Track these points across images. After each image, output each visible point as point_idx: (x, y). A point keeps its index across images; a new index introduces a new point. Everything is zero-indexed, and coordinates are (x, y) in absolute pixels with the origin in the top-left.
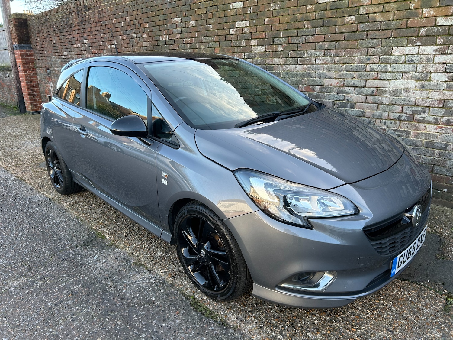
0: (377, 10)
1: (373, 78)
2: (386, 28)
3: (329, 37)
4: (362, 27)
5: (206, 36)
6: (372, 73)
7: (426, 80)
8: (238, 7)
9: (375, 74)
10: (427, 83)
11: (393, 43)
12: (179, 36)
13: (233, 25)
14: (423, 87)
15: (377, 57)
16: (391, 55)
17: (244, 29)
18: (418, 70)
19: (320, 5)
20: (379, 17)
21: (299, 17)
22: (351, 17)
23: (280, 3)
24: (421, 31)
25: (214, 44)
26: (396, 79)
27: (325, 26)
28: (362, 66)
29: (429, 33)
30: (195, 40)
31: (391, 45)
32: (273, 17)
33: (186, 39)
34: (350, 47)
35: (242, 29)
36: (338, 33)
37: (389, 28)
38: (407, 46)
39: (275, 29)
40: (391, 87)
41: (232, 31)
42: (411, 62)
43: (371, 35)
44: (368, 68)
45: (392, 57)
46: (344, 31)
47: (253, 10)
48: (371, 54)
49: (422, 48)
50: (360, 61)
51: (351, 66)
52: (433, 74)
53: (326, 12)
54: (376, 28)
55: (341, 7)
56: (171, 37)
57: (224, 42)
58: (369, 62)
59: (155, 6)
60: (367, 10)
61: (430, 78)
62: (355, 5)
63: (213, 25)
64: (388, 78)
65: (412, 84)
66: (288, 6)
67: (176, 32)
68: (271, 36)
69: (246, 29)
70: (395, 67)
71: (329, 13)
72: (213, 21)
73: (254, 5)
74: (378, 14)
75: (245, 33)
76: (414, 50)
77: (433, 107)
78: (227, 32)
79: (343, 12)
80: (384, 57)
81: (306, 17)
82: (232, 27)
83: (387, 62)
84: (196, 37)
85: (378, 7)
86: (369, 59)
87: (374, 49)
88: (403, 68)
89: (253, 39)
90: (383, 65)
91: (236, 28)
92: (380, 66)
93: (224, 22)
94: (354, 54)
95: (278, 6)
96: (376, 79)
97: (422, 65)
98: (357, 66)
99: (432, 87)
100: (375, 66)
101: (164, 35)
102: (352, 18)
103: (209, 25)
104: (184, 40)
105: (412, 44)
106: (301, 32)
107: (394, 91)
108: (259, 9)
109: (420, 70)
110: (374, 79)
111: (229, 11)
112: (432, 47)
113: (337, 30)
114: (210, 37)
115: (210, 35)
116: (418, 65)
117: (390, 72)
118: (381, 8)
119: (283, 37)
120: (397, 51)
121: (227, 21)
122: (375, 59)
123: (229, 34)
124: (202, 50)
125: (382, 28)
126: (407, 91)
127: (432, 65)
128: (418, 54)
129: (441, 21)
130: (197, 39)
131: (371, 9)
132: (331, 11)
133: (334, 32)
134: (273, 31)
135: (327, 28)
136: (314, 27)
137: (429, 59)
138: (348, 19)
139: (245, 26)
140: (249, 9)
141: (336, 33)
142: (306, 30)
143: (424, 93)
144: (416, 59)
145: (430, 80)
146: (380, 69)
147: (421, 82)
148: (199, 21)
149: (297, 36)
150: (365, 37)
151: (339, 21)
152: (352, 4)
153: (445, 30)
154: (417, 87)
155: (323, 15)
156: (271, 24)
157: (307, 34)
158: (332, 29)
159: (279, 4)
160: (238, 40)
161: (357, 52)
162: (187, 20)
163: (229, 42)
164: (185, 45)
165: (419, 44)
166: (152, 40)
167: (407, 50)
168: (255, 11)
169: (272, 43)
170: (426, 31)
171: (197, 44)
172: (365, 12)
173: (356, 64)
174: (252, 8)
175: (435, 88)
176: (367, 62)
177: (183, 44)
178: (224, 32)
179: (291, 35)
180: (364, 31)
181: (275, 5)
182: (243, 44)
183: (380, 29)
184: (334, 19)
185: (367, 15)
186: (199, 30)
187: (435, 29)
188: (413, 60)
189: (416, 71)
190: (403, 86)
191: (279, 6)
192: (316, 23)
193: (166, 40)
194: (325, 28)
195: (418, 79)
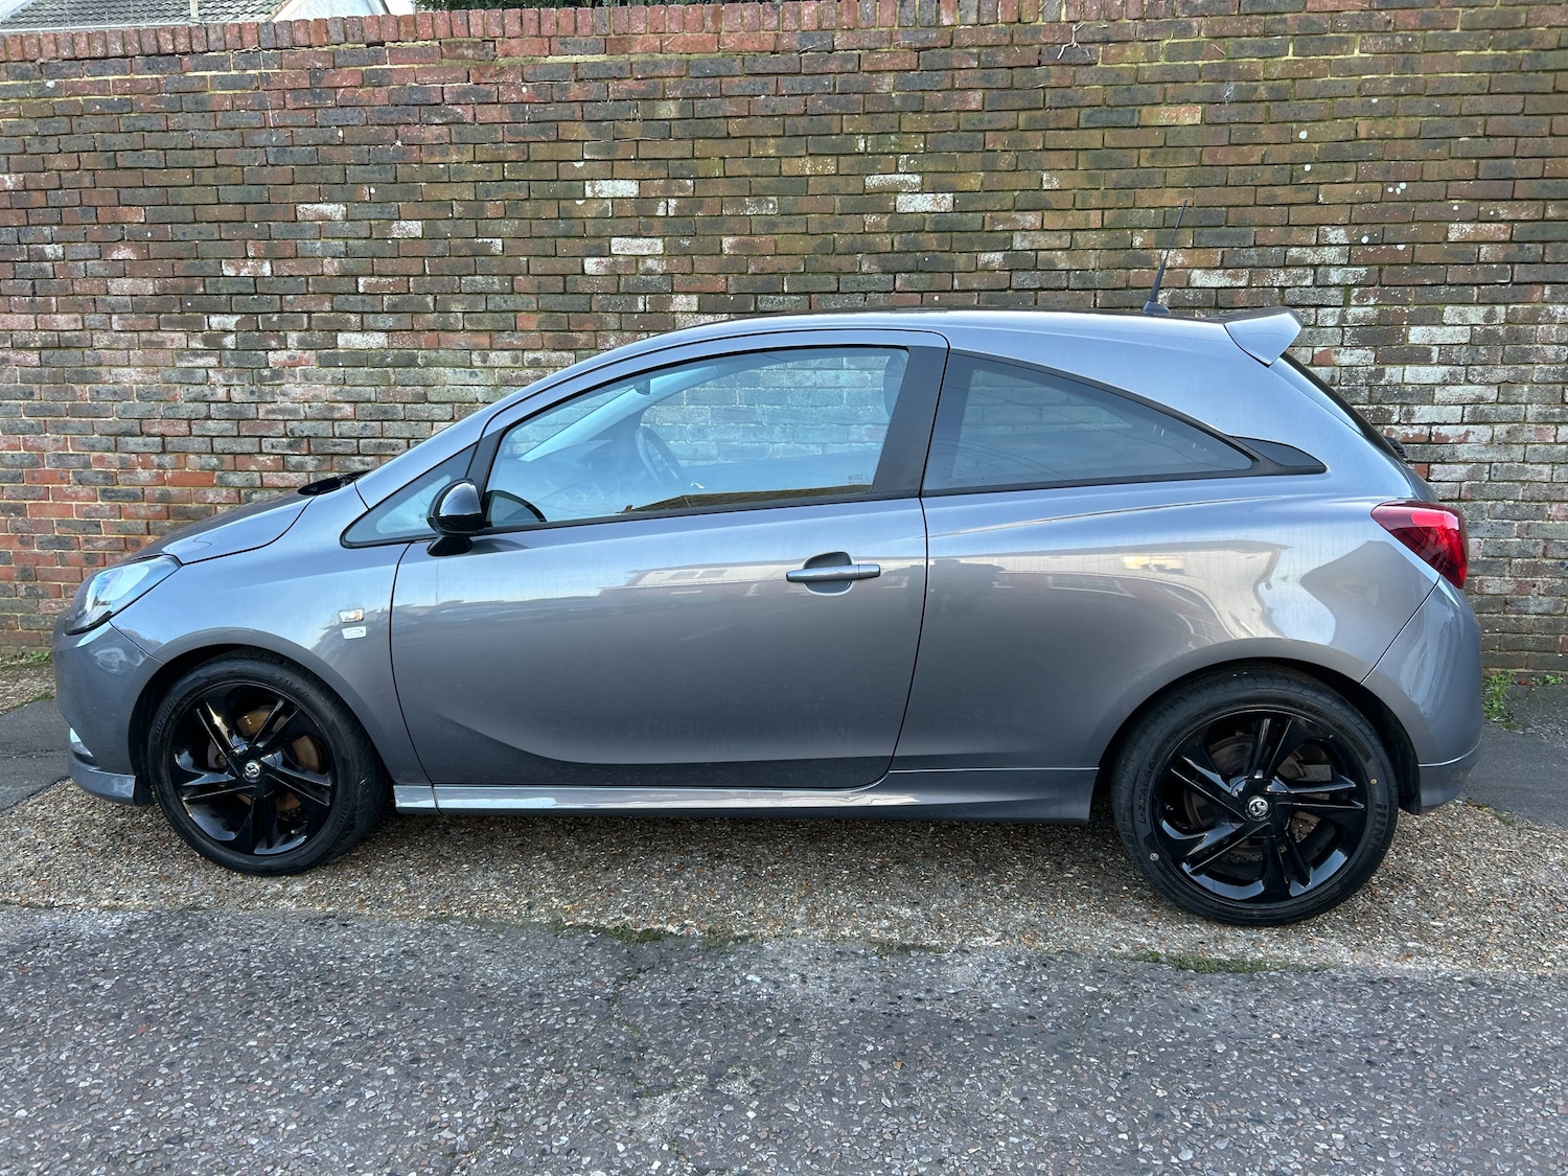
0: (1057, 243)
2: (1080, 286)
3: (936, 298)
4: (1021, 280)
5: (475, 274)
8: (619, 194)
12: (331, 267)
13: (599, 246)
17: (644, 262)
19: (905, 218)
20: (1062, 260)
21: (841, 242)
22: (993, 255)
23: (775, 199)
25: (513, 302)
27: (921, 271)
30: (417, 285)
32: (751, 234)
33: (374, 280)
35: (637, 262)
36: (956, 291)
37: (1089, 286)
39: (763, 269)
41: (591, 265)
43: (1046, 300)
46: (975, 286)
47: (677, 208)
53: (921, 237)
54: (1057, 285)
55: (963, 229)
56: (291, 267)
57: (561, 297)
59: (192, 149)
60: (1033, 242)
62: (1000, 227)
63: (509, 242)
66: (804, 211)
67: (319, 253)
68: (746, 287)
69: (650, 263)
71: (931, 241)
72: (509, 227)
73: (681, 194)
74: (1059, 253)
75: (649, 272)
78: (571, 266)
79: (970, 241)
81: (863, 243)
82: (593, 252)
84: (424, 274)
85: (1060, 237)
89: (678, 293)
91: (611, 255)
93: (556, 234)
95: (771, 206)
101: (247, 257)
102: (997, 257)
103: (489, 240)
104: (361, 281)
106: (848, 282)
108: (699, 209)
111: (579, 202)
113: (956, 282)
114: (496, 279)
115: (495, 272)
118: (1066, 239)
119: (790, 294)
121: (573, 233)
123: (580, 271)
124: (457, 318)
125: (1071, 286)
129: (1199, 278)
130: (430, 282)
131: (1043, 240)
132: (937, 235)
133: (949, 288)
134: (754, 274)
135: (928, 276)
136: (889, 273)
138: (985, 257)
139: (646, 252)
140: (662, 203)
141: (953, 290)
142: (866, 277)
148: (438, 222)
149: (838, 292)
150: (1031, 304)
151: (962, 260)
152: (992, 224)
153: (1208, 297)
155: (915, 242)
156: (747, 251)
157: (869, 288)
158: (943, 280)
159: (772, 202)
160: (618, 293)
162: (379, 216)
163: (583, 299)
164: (366, 297)
166: (171, 274)
168: (686, 212)
169: (752, 309)
171: (430, 299)
172: (1027, 245)
174: (673, 202)
177: (358, 293)
178: (557, 265)
179: (818, 289)
180: (1029, 289)
181: (759, 204)
182: (641, 307)
183: (1067, 288)
184: (945, 256)
185: (1033, 253)
186: (440, 248)
187: (1190, 295)
191: (774, 208)
192: (893, 262)
193: (255, 278)
194: (923, 276)
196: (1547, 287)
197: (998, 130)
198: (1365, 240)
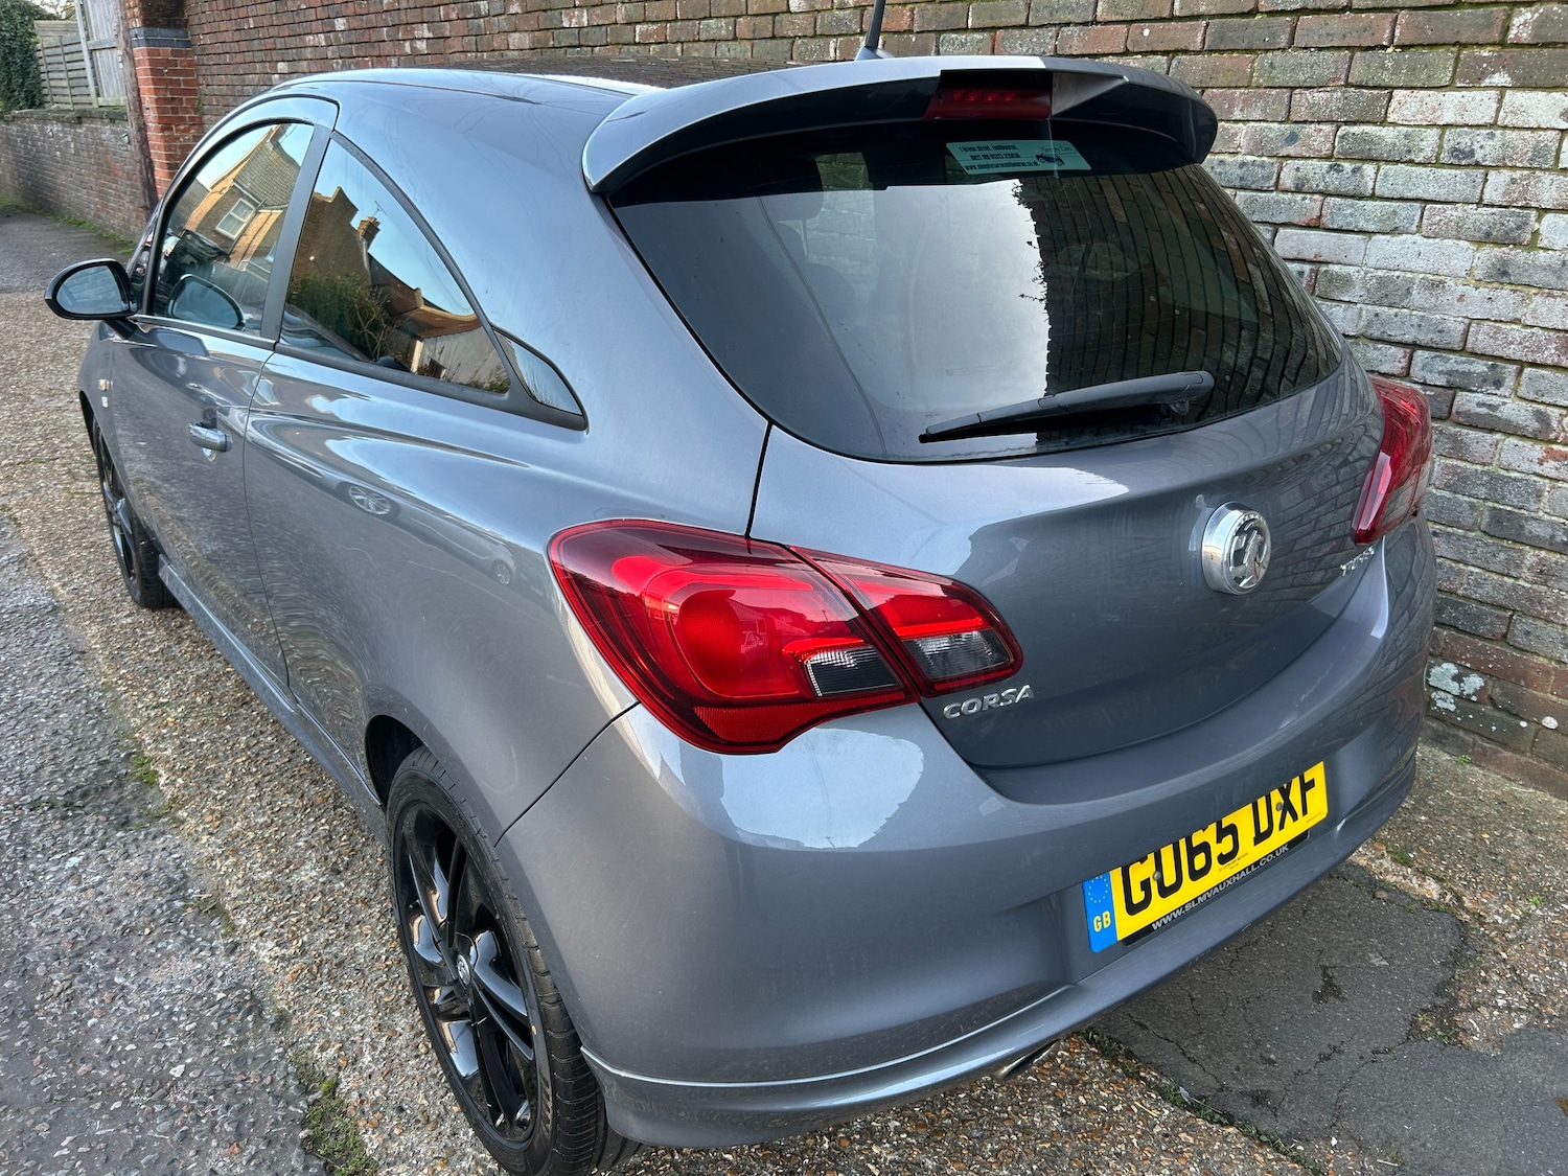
1: (1304, 220)
3: (1146, 32)
5: (711, 18)
6: (1299, 197)
7: (1517, 244)
9: (1311, 205)
10: (1520, 256)
11: (1396, 70)
12: (621, 14)
14: (1501, 274)
15: (1327, 128)
16: (1383, 123)
18: (1487, 199)
24: (1516, 21)
26: (1395, 231)
28: (1262, 166)
29: (1549, 35)
30: (674, 31)
31: (1386, 78)
33: (645, 26)
34: (1221, 81)
36: (1181, 19)
38: (1450, 87)
40: (1372, 262)
42: (1463, 159)
43: (1309, 32)
44: (1287, 180)
45: (1387, 133)
46: (1203, 9)
48: (1301, 113)
49: (1515, 98)
50: (1257, 147)
51: (1222, 162)
52: (1549, 218)
56: (598, 16)
57: (769, 42)
58: (1291, 150)
61: (1536, 234)
64: (1362, 225)
65: (1461, 257)
68: (931, 22)
70: (1394, 178)
76: (1477, 104)
77: (1534, 364)
80: (1355, 129)
83: (1366, 155)
84: (676, 20)
86: (1292, 138)
87: (1319, 96)
88: (1428, 183)
90: (1348, 166)
92: (1336, 168)
94: (1237, 115)
96: (1315, 225)
97: (1506, 174)
98: (1243, 164)
99: (1539, 277)
100: (1316, 169)
101: (575, 7)
104: (638, 28)
105: (1472, 79)
106: (1042, 10)
107: (1382, 282)
109: (1497, 199)
110: (1308, 227)
112: (1557, 95)
114: (723, 22)
115: (723, 13)
116: (1492, 174)
117: (1373, 197)
119: (975, 30)
120: (1407, 106)
122: (1319, 137)
123: (786, 8)
126: (1435, 286)
127: (1547, 178)
128: (1493, 125)
130: (681, 29)
133: (1166, 14)
137: (1538, 152)
141: (1172, 18)
143: (1505, 300)
144: (1486, 147)
145: (1532, 245)
146: (1333, 181)
147: (1498, 251)
149: (1026, 26)
150: (1283, 40)
154: (1478, 274)
157: (1063, 19)
160: (815, 36)
161: (1247, 103)
163: (786, 45)
165: (1500, 79)
166: (536, 27)
167: (1452, 105)
170: (1539, 25)
171: (679, 48)
173: (1240, 158)
175: (1552, 280)
176: (1284, 152)
177: (635, 44)
179: (1005, 23)
180: (1283, 12)
182: (832, 54)
183: (1348, 8)
188: (1472, 153)
189: (1480, 203)
190: (1419, 265)
193: (579, 28)
195: (1486, 239)
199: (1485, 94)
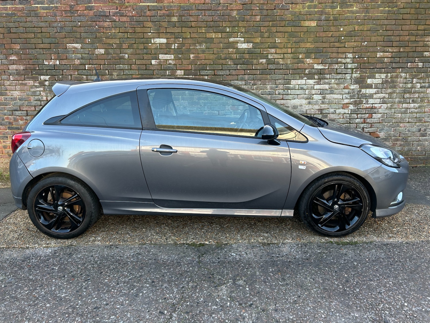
0: (280, 57)
1: (280, 99)
2: (286, 68)
3: (248, 71)
4: (270, 67)
5: (120, 64)
6: (279, 95)
7: (311, 99)
8: (161, 42)
9: (281, 96)
10: (312, 100)
11: (291, 77)
12: (77, 62)
13: (156, 57)
14: (309, 103)
15: (282, 85)
16: (290, 84)
17: (168, 61)
18: (306, 94)
19: (240, 50)
20: (281, 61)
21: (223, 56)
22: (263, 60)
23: (205, 44)
24: (306, 71)
25: (131, 72)
26: (294, 99)
27: (244, 64)
28: (272, 91)
29: (310, 73)
30: (103, 67)
31: (290, 78)
32: (198, 54)
33: (90, 66)
34: (263, 79)
35: (166, 61)
36: (254, 70)
37: (288, 68)
38: (299, 79)
39: (201, 63)
40: (292, 104)
41: (153, 62)
42: (302, 89)
43: (277, 72)
44: (277, 93)
45: (291, 86)
46: (258, 68)
47: (178, 46)
48: (278, 83)
49: (308, 81)
50: (271, 88)
51: (265, 91)
52: (314, 95)
53: (244, 55)
54: (280, 68)
55: (255, 53)
56: (65, 62)
57: (145, 71)
58: (277, 89)
59: (34, 27)
60: (273, 57)
61: (313, 97)
62: (265, 53)
63: (130, 55)
64: (289, 98)
65: (304, 102)
66: (213, 47)
67: (74, 58)
68: (197, 68)
69: (170, 61)
70: (293, 92)
71: (247, 56)
72: (130, 51)
73: (179, 43)
74: (280, 60)
75: (170, 64)
76: (303, 82)
77: (315, 114)
78: (148, 62)
79: (257, 56)
80: (286, 85)
81: (229, 56)
82: (154, 58)
83: (288, 89)
84: (105, 64)
85: (281, 55)
86: (277, 87)
87: (280, 81)
88: (298, 92)
89: (178, 70)
90: (286, 91)
91: (159, 59)
92: (285, 91)
93: (143, 53)
94: (267, 84)
95: (204, 46)
96: (283, 99)
97: (308, 90)
98: (269, 91)
99: (314, 103)
100: (281, 91)
101: (51, 59)
102: (264, 61)
103: (124, 55)
104: (86, 66)
105: (302, 78)
106: (225, 67)
107: (294, 106)
108: (184, 47)
109: (307, 94)
110: (281, 100)
111: (150, 44)
112: (313, 80)
113: (253, 67)
114: (126, 66)
115: (126, 64)
116: (306, 90)
117: (290, 94)
118: (282, 56)
119: (209, 70)
120: (293, 82)
121: (148, 53)
122: (281, 86)
123: (150, 64)
124: (115, 76)
125: (283, 68)
126: (301, 106)
127: (313, 90)
128: (305, 84)
129: (316, 66)
130: (107, 66)
131: (276, 56)
132: (248, 54)
134: (199, 65)
135: (246, 65)
136: (236, 65)
137: (312, 87)
138: (261, 61)
139: (169, 58)
140: (173, 45)
141: (253, 69)
142: (229, 66)
143: (311, 106)
144: (305, 87)
145: (313, 99)
146: (284, 93)
147: (309, 100)
148: (109, 50)
149: (222, 70)
150: (273, 73)
151: (255, 61)
152: (263, 52)
153: (318, 71)
154: (307, 103)
155: (243, 56)
156: (197, 58)
157: (230, 69)
158: (250, 67)
159: (204, 45)
160: (161, 70)
161: (268, 82)
162: (91, 47)
163: (151, 71)
164: (88, 71)
165: (305, 78)
166: (28, 64)
167: (299, 82)
168: (180, 47)
169: (199, 74)
170: (309, 71)
171: (107, 71)
172: (272, 57)
173: (268, 90)
174: (176, 45)
175: (316, 103)
176: (276, 89)
177: (85, 70)
178: (144, 62)
179: (217, 69)
180: (272, 69)
181: (200, 45)
182: (168, 74)
183: (282, 69)
184: (251, 60)
185: (274, 60)
186: (110, 57)
187: (314, 71)
188: (303, 88)
189: (305, 94)
190: (299, 103)
191: (204, 47)
192: (237, 62)
193: (54, 65)
194: (245, 65)
195: (307, 99)
196: (400, 69)
197: (264, 27)
198: (357, 57)
199: (303, 80)
